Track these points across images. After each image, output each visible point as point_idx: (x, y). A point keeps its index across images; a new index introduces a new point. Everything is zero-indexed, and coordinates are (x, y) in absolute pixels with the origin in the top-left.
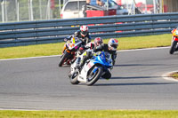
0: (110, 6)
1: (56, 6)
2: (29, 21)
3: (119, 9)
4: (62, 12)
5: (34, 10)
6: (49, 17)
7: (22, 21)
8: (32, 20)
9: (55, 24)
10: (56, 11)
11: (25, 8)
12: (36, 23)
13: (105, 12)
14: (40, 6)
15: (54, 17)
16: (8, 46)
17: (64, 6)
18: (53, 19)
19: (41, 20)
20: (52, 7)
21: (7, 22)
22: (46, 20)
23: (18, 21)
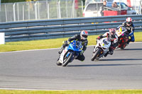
0: (122, 7)
1: (79, 7)
2: (58, 19)
3: (129, 10)
4: (84, 12)
5: (62, 10)
6: (74, 16)
7: (52, 19)
8: (60, 18)
9: (79, 21)
10: (79, 11)
11: (54, 8)
12: (63, 20)
13: (118, 12)
14: (66, 7)
15: (78, 16)
16: (41, 39)
17: (86, 7)
18: (76, 18)
19: (67, 18)
20: (76, 8)
21: (40, 19)
22: (71, 18)
23: (49, 19)
